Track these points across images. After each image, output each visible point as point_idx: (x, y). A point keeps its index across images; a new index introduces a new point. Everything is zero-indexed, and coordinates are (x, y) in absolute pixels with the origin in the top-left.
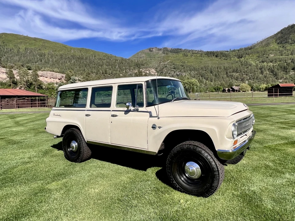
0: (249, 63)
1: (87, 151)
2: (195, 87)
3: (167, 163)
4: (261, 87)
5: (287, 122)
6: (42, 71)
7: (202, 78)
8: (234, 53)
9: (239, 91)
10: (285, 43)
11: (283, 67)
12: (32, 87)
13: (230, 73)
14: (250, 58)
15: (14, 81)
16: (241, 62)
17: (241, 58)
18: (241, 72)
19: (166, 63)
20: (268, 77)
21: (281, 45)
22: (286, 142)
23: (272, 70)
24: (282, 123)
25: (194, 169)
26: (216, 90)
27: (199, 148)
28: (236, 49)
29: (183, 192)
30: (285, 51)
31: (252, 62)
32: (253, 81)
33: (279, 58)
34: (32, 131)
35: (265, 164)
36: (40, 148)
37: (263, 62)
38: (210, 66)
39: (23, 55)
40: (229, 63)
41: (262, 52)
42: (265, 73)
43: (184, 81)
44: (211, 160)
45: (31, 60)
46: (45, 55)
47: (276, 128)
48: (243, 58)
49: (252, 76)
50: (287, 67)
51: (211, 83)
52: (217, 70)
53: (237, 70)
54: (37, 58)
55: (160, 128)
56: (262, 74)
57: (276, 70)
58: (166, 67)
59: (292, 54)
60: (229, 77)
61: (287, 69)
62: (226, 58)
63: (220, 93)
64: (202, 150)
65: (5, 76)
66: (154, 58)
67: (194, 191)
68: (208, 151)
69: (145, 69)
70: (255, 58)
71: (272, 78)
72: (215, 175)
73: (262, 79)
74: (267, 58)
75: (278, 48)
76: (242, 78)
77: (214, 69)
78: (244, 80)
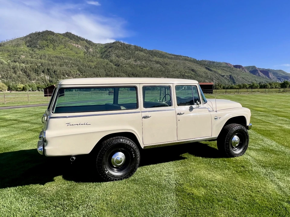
4: (18, 87)
10: (34, 47)
11: (34, 69)
20: (21, 77)
21: (30, 48)
23: (25, 71)
30: (34, 55)
31: (4, 61)
32: (7, 80)
33: (30, 60)
37: (15, 62)
41: (13, 51)
42: (18, 73)
49: (5, 75)
50: (38, 69)
56: (16, 74)
57: (28, 71)
59: (41, 59)
61: (38, 71)
70: (5, 56)
71: (25, 78)
73: (16, 79)
74: (19, 58)
75: (28, 50)
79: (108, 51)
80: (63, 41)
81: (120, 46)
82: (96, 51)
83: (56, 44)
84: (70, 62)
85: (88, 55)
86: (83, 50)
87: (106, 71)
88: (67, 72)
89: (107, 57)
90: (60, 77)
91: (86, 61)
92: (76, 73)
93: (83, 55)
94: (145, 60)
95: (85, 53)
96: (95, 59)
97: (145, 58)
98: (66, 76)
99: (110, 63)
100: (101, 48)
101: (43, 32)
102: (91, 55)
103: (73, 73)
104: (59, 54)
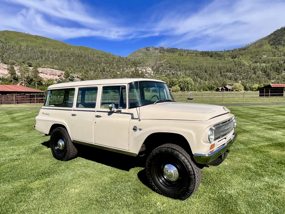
0: (243, 63)
1: (73, 150)
2: (190, 86)
3: (147, 165)
4: (253, 87)
5: (274, 122)
6: (42, 68)
7: (197, 77)
8: (228, 53)
9: (232, 91)
10: (278, 44)
11: (275, 68)
12: (33, 83)
13: (224, 72)
14: (244, 58)
15: (15, 77)
16: (235, 62)
17: (235, 58)
18: (234, 72)
19: (162, 62)
20: (260, 77)
21: (273, 46)
22: (271, 143)
23: (265, 71)
24: (269, 124)
25: (172, 171)
26: (210, 89)
27: (176, 151)
28: (230, 50)
29: (161, 194)
30: (277, 52)
31: (246, 63)
32: (246, 80)
33: (272, 59)
34: (26, 128)
35: (246, 166)
36: (31, 145)
37: (256, 62)
38: (205, 66)
39: (24, 52)
40: (223, 63)
42: (258, 73)
43: (179, 79)
44: (188, 164)
45: (32, 57)
46: (45, 52)
47: (263, 129)
48: (237, 59)
49: (245, 76)
50: (280, 67)
51: (205, 82)
52: (211, 70)
53: (231, 69)
54: (38, 55)
55: (140, 130)
56: (255, 74)
57: (268, 70)
58: (162, 66)
60: (223, 77)
61: (279, 70)
62: (220, 58)
63: (214, 92)
64: (179, 153)
65: (6, 72)
66: (151, 57)
67: (171, 193)
68: (185, 155)
69: (142, 68)
70: (249, 59)
71: (264, 78)
72: (192, 178)
73: (255, 79)
74: (260, 58)
75: (271, 49)
76: (235, 77)
77: (209, 68)
78: (237, 80)
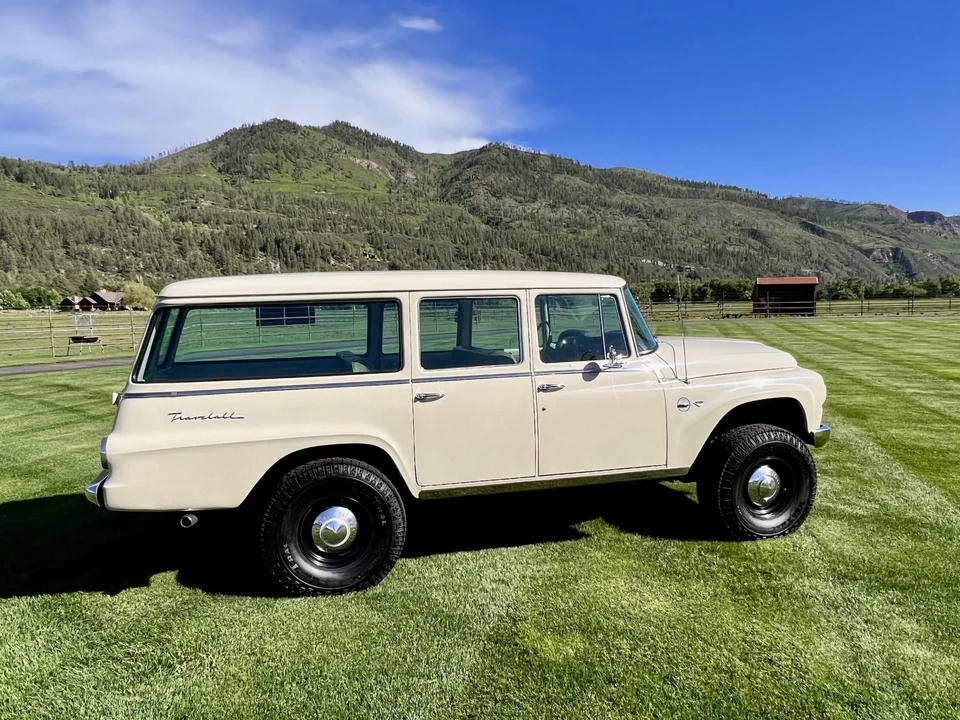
0: (140, 217)
8: (84, 175)
9: (122, 309)
10: (238, 172)
11: (238, 241)
13: (77, 243)
14: (144, 201)
16: (114, 212)
17: (112, 197)
18: (116, 244)
21: (224, 177)
23: (210, 247)
26: (31, 302)
28: (90, 166)
30: (238, 197)
31: (151, 217)
32: (159, 275)
33: (225, 214)
37: (183, 220)
40: (71, 208)
42: (192, 253)
48: (119, 200)
49: (153, 261)
50: (249, 241)
51: (6, 278)
52: (25, 230)
53: (102, 235)
56: (184, 257)
57: (219, 247)
59: (257, 208)
60: (75, 258)
61: (248, 247)
62: (59, 191)
63: (49, 313)
70: (158, 205)
71: (211, 269)
74: (193, 208)
75: (220, 183)
76: (121, 263)
77: (14, 222)
78: (128, 272)
79: (465, 178)
80: (323, 151)
81: (504, 158)
82: (424, 178)
83: (302, 161)
84: (343, 216)
85: (402, 194)
86: (386, 175)
87: (455, 243)
88: (337, 247)
89: (460, 196)
90: (314, 263)
91: (395, 211)
92: (361, 251)
93: (385, 193)
94: (587, 202)
95: (389, 184)
96: (422, 205)
97: (588, 196)
98: (333, 262)
99: (471, 216)
100: (443, 167)
101: (266, 125)
102: (411, 191)
103: (352, 251)
104: (311, 193)
